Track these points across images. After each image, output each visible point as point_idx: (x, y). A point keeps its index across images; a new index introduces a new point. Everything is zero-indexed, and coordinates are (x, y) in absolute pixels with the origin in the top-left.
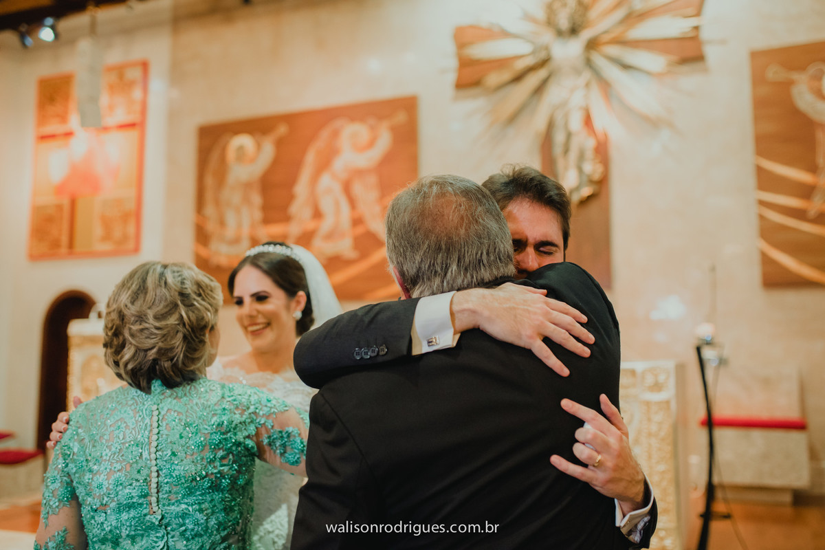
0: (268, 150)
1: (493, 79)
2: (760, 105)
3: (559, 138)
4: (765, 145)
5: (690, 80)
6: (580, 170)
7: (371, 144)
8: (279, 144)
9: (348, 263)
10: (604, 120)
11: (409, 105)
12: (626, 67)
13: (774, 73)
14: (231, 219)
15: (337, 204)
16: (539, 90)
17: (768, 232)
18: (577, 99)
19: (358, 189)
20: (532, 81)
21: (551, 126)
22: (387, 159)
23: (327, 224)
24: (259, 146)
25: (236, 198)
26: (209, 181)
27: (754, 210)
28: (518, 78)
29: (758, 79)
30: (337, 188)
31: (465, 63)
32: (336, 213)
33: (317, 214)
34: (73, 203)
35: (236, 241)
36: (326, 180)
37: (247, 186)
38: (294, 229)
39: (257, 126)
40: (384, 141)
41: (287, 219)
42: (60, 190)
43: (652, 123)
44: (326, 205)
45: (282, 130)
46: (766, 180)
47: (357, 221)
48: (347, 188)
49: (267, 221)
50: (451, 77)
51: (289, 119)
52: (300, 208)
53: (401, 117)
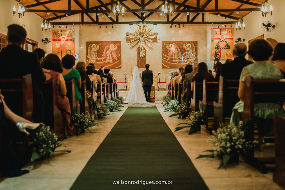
0: (98, 47)
1: (132, 41)
2: (163, 47)
3: (140, 49)
4: (163, 52)
5: (155, 44)
6: (143, 53)
7: (114, 48)
8: (100, 46)
9: (112, 63)
10: (146, 47)
11: (120, 42)
12: (148, 41)
13: (164, 44)
14: (92, 56)
15: (109, 55)
16: (138, 43)
17: (163, 62)
18: (143, 45)
19: (113, 53)
20: (137, 41)
21: (139, 47)
22: (117, 50)
23: (108, 58)
24: (97, 46)
25: (93, 53)
26: (89, 50)
27: (162, 60)
28: (135, 41)
29: (163, 45)
30: (110, 53)
31: (127, 38)
32: (109, 57)
33: (107, 57)
34: (61, 51)
35: (94, 59)
36: (108, 52)
37: (95, 51)
38: (103, 58)
39: (97, 43)
40: (116, 47)
41: (102, 57)
42: (58, 49)
43: (150, 48)
44: (108, 55)
45: (101, 44)
46: (163, 56)
47: (113, 58)
48: (111, 53)
49: (98, 57)
50: (126, 39)
51: (102, 42)
52: (104, 55)
53: (119, 44)
